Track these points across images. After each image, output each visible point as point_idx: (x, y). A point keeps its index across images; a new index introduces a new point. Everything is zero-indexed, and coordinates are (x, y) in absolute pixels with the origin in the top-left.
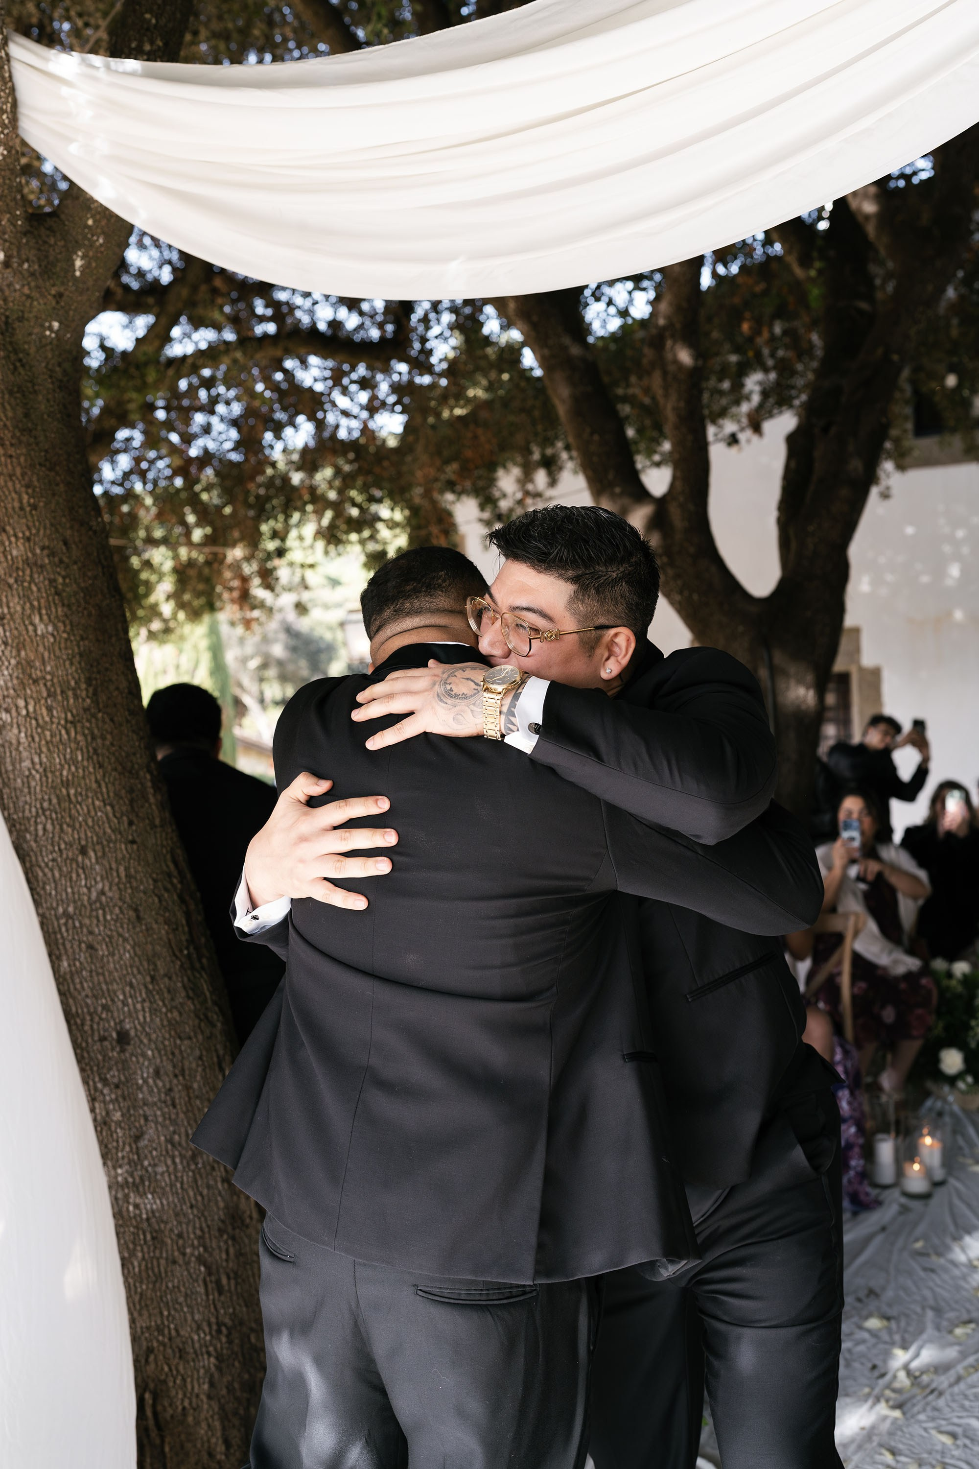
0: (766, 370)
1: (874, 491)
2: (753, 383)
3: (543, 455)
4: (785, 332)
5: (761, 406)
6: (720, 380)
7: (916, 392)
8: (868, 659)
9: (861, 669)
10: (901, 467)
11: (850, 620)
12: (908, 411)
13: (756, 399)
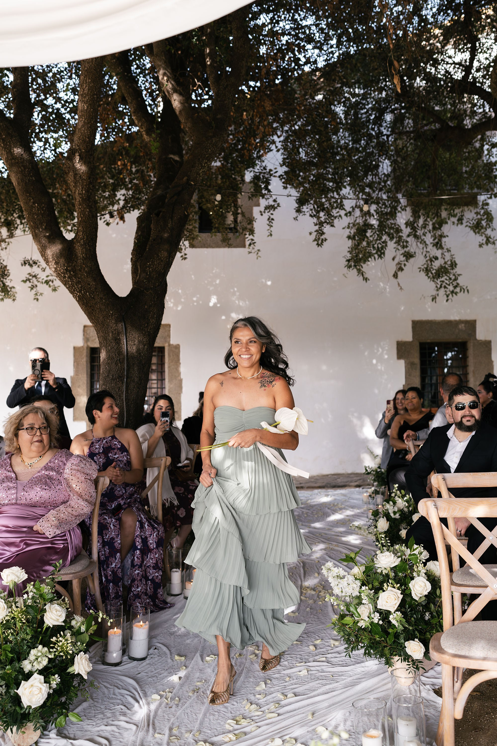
0: (127, 189)
1: (178, 255)
2: (121, 194)
3: (6, 220)
4: (137, 171)
5: (124, 207)
6: (104, 192)
7: (200, 208)
8: (173, 341)
9: (169, 345)
10: (192, 246)
11: (164, 321)
12: (196, 217)
13: (122, 203)
